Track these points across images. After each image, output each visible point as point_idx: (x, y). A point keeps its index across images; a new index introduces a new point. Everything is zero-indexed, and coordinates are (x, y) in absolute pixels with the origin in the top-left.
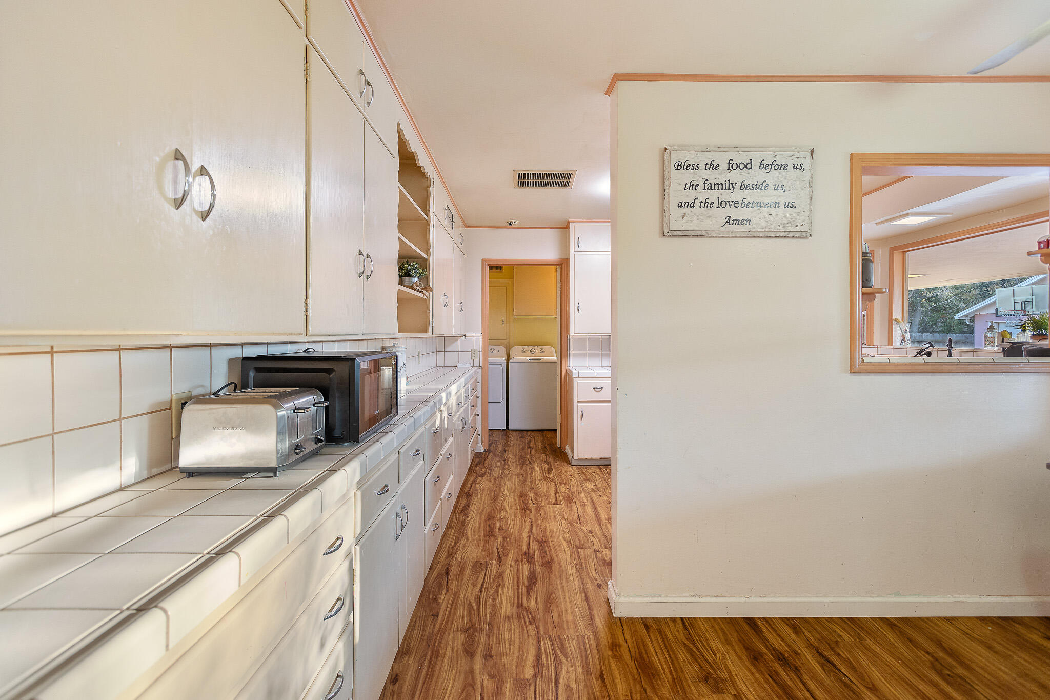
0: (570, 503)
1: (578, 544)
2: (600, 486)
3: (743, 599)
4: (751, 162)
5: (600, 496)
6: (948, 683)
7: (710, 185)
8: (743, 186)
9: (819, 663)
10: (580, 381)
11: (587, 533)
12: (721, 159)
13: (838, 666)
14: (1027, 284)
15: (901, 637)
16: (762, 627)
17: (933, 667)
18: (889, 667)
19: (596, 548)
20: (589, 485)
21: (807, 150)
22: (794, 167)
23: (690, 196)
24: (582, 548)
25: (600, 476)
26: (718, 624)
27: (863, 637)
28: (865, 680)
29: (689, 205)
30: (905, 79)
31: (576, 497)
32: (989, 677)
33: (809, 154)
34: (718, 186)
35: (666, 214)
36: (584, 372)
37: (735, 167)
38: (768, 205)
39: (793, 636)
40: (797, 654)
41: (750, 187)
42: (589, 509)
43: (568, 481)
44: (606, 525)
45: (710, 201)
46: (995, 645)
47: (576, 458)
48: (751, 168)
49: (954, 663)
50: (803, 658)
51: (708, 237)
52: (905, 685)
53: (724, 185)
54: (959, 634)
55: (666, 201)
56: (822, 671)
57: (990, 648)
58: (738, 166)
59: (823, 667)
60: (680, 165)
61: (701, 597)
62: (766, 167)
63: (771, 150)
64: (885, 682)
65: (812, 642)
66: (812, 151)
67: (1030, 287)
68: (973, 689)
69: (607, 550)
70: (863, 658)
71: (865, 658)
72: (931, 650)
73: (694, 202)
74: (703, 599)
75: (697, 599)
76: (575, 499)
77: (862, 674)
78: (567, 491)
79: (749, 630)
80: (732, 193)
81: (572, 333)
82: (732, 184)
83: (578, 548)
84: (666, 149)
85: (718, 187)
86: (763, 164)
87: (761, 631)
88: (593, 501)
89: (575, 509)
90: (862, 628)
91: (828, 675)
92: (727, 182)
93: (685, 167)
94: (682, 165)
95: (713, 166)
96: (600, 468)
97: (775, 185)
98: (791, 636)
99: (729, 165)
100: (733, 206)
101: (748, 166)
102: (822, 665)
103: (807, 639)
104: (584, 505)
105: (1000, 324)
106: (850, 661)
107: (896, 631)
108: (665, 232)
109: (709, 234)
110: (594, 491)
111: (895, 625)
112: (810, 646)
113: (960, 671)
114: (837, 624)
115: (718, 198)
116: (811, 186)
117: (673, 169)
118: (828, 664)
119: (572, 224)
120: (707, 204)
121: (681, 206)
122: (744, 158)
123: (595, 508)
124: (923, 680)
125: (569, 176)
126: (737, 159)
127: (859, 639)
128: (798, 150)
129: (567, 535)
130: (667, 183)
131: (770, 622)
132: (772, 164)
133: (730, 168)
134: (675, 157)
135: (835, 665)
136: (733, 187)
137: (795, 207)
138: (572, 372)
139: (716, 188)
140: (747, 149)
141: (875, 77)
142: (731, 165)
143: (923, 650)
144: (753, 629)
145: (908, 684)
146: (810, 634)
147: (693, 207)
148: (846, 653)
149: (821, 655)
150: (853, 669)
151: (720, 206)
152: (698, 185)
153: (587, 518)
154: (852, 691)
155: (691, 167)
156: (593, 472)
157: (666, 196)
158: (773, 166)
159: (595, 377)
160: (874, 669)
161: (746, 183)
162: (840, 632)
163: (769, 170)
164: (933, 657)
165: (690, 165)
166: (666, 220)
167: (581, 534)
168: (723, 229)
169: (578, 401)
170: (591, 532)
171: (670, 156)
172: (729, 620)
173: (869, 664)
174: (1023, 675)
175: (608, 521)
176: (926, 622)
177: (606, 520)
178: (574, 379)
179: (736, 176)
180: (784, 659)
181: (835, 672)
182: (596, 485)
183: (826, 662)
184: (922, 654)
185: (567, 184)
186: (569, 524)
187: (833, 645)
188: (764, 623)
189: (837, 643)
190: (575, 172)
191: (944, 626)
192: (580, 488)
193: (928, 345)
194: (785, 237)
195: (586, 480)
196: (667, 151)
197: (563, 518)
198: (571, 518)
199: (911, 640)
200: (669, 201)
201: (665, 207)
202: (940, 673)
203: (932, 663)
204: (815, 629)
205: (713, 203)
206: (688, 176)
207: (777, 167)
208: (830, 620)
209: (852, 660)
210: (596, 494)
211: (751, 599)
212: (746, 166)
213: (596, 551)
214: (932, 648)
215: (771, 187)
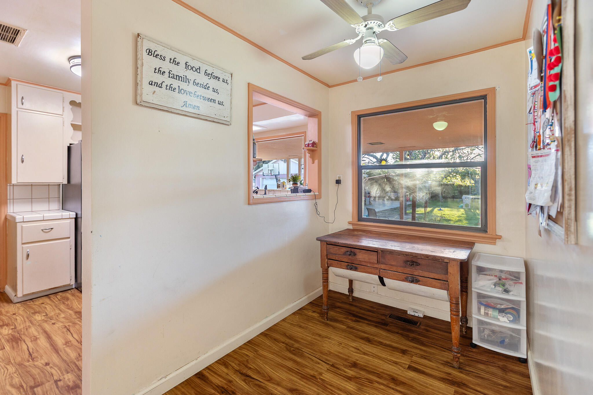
0: (17, 343)
1: (32, 383)
2: (52, 314)
3: (195, 362)
4: (200, 68)
5: (54, 324)
6: (294, 354)
7: (173, 75)
8: (195, 83)
9: (243, 380)
10: (24, 225)
11: (43, 367)
12: (182, 59)
13: (252, 376)
14: (272, 162)
15: (271, 340)
16: (207, 375)
17: (288, 350)
18: (272, 361)
19: (56, 378)
20: (38, 317)
21: (229, 73)
22: (223, 80)
23: (158, 78)
24: (39, 386)
25: (51, 305)
26: (180, 390)
27: (257, 350)
28: (265, 377)
29: (158, 85)
30: (268, 52)
31: (24, 334)
32: (305, 342)
33: (231, 76)
34: (178, 77)
35: (139, 87)
36: (28, 216)
37: (190, 68)
38: (210, 100)
39: (225, 370)
40: (230, 382)
41: (199, 85)
42: (43, 341)
43: (11, 320)
44: (65, 350)
45: (173, 86)
46: (302, 324)
47: (20, 294)
48: (200, 73)
49: (293, 342)
50: (235, 383)
51: (171, 112)
52: (281, 367)
53: (183, 78)
54: (289, 325)
55: (139, 77)
56: (246, 385)
57: (300, 327)
58: (192, 68)
59: (245, 381)
60: (151, 52)
61: (165, 377)
62: (208, 75)
63: (211, 65)
64: (273, 371)
65: (236, 369)
66: (232, 74)
67: (273, 164)
68: (303, 352)
69: (69, 374)
70: (260, 363)
71: (261, 362)
72: (283, 341)
73: (162, 84)
74: (168, 378)
75: (164, 380)
76: (23, 337)
77: (264, 373)
78: (10, 331)
79: (200, 382)
80: (188, 85)
81: (14, 181)
82: (188, 79)
83: (32, 388)
84: (138, 35)
85: (179, 79)
86: (207, 72)
87: (208, 378)
88: (45, 332)
89: (25, 347)
90: (255, 344)
91: (249, 385)
92: (185, 77)
93: (155, 55)
94: (153, 53)
95: (174, 61)
96: (50, 298)
97: (213, 88)
98: (224, 371)
99: (186, 66)
100: (188, 94)
101: (198, 70)
102: (244, 381)
103: (233, 367)
104: (35, 339)
105: (264, 179)
106: (256, 369)
107: (268, 338)
108: (138, 101)
109: (173, 110)
110: (46, 321)
111: (267, 334)
112: (237, 371)
113: (296, 345)
114: (244, 348)
115: (179, 86)
116: (231, 95)
117: (145, 54)
118: (247, 378)
119: (13, 83)
120: (170, 88)
121: (151, 84)
122: (196, 65)
123: (49, 337)
124: (286, 359)
125: (17, 32)
126: (191, 63)
127: (256, 352)
128: (224, 71)
129: (17, 380)
130: (139, 62)
131: (211, 368)
132: (211, 75)
133: (187, 68)
134: (146, 45)
135: (250, 376)
136: (188, 81)
137: (224, 105)
138: (14, 218)
139: (178, 79)
140: (198, 60)
141: (258, 45)
142: (187, 66)
143: (281, 343)
144: (203, 380)
145: (282, 366)
146: (233, 363)
147: (161, 87)
148: (253, 365)
149: (242, 374)
150: (259, 372)
151: (180, 92)
152: (165, 72)
153: (41, 351)
154: (262, 388)
155: (159, 57)
156: (42, 303)
157: (139, 72)
158: (212, 76)
159: (43, 220)
160: (267, 367)
161: (197, 81)
162: (247, 353)
163: (210, 77)
164: (285, 344)
165: (158, 55)
166: (139, 92)
167: (35, 371)
168: (181, 109)
169: (23, 244)
170: (47, 364)
171: (142, 42)
172: (186, 383)
173: (264, 365)
174: (314, 334)
175: (66, 345)
176: (277, 326)
177: (64, 345)
178: (18, 224)
179: (191, 75)
180: (225, 390)
181: (252, 381)
182: (47, 315)
183: (246, 377)
184: (281, 345)
185: (13, 41)
186: (17, 367)
187: (246, 363)
188: (208, 371)
189: (247, 361)
190: (25, 30)
191: (284, 325)
192: (28, 324)
193: (257, 188)
194: (218, 123)
195: (35, 313)
196: (139, 37)
197: (9, 363)
198: (20, 359)
199: (275, 340)
200: (142, 78)
201: (138, 82)
202: (290, 352)
203: (287, 348)
204: (235, 358)
205: (176, 89)
206: (157, 63)
207: (214, 77)
208: (240, 348)
209: (257, 368)
210: (48, 324)
211: (199, 359)
212: (196, 70)
213: (56, 382)
214: (283, 339)
215: (211, 89)
